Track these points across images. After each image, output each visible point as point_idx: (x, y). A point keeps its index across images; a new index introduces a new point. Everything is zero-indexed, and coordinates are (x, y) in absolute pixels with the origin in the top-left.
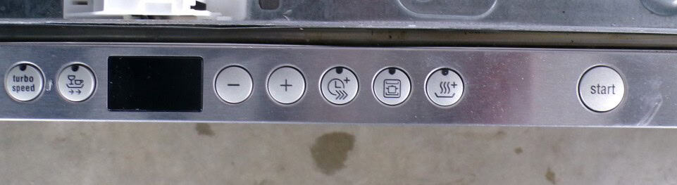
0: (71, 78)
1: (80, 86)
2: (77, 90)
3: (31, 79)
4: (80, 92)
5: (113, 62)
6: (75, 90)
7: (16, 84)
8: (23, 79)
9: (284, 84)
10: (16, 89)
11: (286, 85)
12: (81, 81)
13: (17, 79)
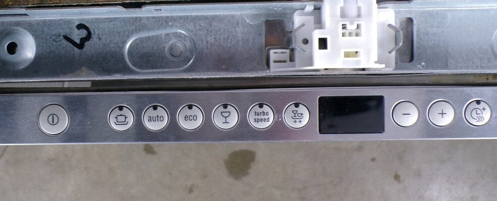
0: (295, 112)
1: (301, 117)
2: (299, 120)
3: (267, 114)
4: (301, 121)
5: (322, 100)
6: (297, 120)
7: (257, 117)
8: (262, 114)
9: (441, 112)
10: (257, 121)
11: (443, 114)
12: (302, 114)
13: (257, 114)
